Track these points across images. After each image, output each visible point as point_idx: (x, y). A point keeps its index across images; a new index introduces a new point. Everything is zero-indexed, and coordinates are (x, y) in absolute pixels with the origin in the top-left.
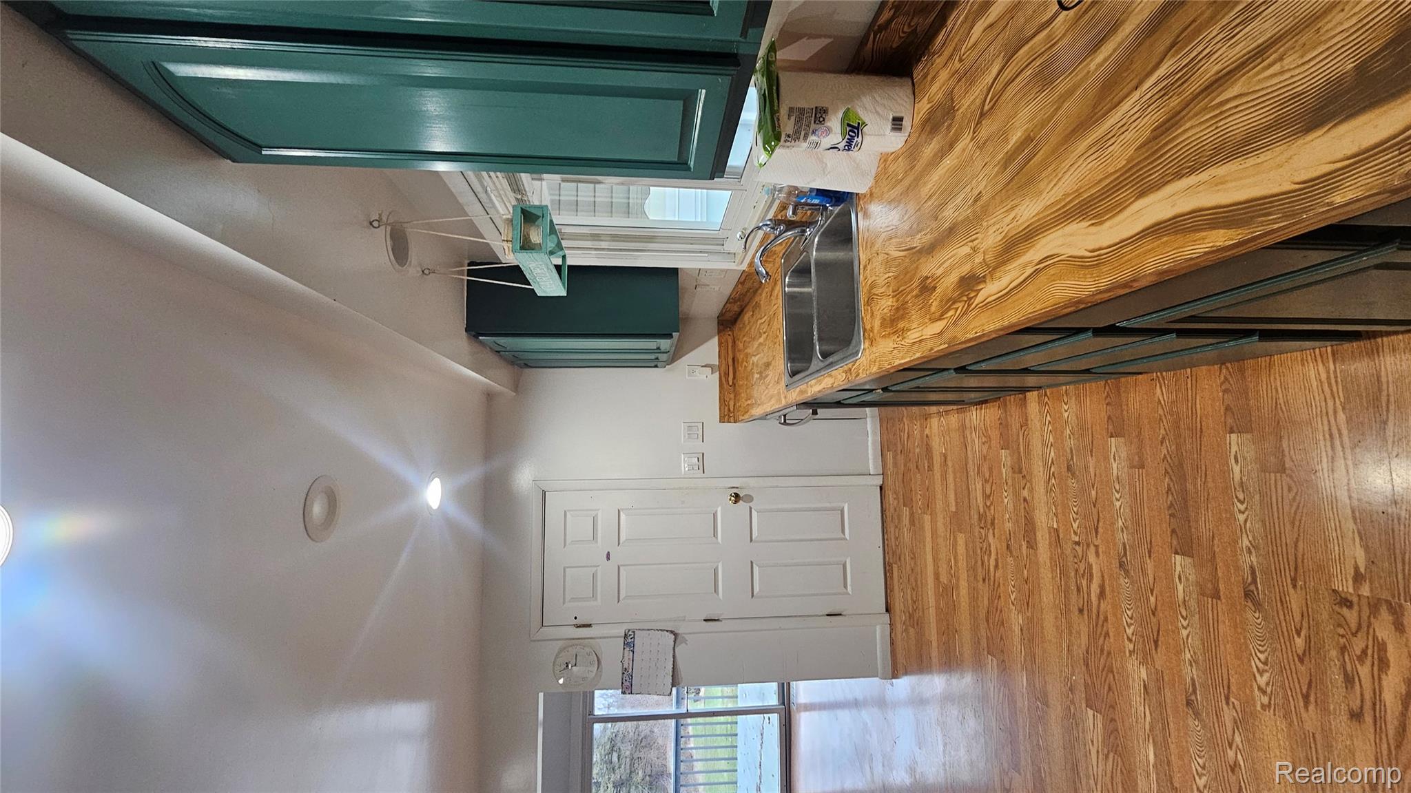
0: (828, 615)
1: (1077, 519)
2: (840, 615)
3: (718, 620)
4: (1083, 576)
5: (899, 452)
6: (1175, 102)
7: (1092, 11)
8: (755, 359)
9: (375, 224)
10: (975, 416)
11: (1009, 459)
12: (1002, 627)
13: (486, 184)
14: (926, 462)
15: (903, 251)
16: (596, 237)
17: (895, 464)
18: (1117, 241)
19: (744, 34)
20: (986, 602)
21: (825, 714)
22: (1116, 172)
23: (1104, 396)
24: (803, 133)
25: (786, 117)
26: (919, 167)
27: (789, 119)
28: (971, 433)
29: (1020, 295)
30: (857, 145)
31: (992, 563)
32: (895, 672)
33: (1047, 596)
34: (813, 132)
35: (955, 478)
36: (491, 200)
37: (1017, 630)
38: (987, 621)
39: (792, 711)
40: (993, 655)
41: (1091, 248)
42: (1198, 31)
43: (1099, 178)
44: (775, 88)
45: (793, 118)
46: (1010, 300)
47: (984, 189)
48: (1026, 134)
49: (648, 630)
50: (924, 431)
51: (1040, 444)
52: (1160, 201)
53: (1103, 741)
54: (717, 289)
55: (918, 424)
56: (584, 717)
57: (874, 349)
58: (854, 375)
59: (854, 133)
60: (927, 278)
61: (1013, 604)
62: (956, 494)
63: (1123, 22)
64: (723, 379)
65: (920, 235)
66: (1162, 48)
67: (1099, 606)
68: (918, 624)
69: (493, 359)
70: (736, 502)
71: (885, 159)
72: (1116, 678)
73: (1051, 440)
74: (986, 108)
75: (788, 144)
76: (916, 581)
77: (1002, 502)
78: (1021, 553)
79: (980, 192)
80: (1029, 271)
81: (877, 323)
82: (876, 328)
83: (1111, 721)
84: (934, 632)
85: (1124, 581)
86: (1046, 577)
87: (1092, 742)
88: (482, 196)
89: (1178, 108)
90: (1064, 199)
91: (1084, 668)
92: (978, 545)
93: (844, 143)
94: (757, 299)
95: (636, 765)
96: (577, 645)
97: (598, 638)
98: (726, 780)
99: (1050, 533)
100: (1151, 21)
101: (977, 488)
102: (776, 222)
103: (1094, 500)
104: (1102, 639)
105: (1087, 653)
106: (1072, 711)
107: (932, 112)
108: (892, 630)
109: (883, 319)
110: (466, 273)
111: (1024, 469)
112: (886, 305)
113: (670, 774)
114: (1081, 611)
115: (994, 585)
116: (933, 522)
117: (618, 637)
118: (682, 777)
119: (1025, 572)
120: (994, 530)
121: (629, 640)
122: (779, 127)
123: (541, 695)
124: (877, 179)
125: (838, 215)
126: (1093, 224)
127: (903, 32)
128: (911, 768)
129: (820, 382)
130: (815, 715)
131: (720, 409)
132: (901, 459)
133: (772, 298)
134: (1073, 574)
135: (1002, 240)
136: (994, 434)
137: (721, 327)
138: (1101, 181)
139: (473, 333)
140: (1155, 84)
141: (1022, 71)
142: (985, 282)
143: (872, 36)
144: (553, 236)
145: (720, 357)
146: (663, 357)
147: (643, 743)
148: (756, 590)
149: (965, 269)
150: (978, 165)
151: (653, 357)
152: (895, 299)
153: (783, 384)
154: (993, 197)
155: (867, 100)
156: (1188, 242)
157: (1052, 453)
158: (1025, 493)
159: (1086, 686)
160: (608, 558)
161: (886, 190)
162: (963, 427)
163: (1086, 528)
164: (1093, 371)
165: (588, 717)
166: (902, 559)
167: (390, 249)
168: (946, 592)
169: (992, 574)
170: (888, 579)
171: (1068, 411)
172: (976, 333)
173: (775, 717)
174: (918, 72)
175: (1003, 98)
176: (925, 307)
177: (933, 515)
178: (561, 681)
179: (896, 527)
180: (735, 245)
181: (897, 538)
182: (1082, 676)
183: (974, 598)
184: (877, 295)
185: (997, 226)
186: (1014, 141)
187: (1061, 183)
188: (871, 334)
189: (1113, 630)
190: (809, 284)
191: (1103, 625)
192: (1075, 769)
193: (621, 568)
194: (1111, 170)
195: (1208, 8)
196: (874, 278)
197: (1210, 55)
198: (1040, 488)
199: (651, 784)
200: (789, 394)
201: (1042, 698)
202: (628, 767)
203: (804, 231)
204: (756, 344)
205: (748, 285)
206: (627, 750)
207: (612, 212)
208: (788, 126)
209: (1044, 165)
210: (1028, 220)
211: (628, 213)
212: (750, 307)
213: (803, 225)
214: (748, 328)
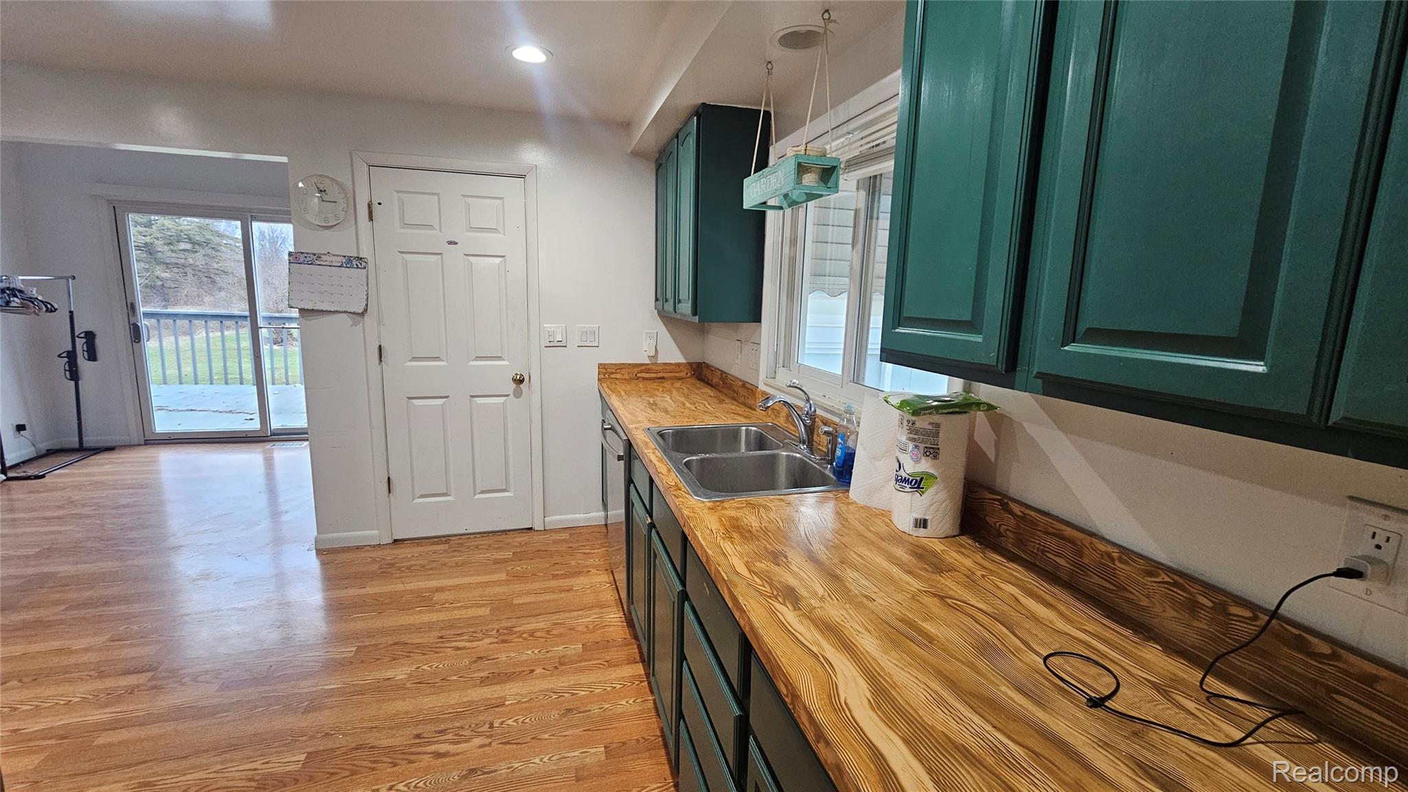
0: (389, 478)
1: (518, 723)
2: (390, 492)
3: (381, 361)
4: (456, 735)
5: (570, 545)
6: (990, 760)
7: (1047, 683)
8: (668, 398)
9: (826, 16)
10: (614, 617)
11: (573, 652)
12: (388, 659)
13: (855, 133)
14: (562, 572)
15: (806, 535)
16: (794, 242)
17: (556, 542)
18: (861, 725)
19: (1040, 375)
20: (416, 641)
21: (261, 480)
22: (921, 718)
23: (645, 736)
24: (916, 437)
25: (932, 421)
26: (884, 544)
27: (930, 424)
28: (595, 614)
29: (791, 643)
30: (902, 487)
31: (461, 644)
32: (325, 552)
33: (429, 702)
34: (916, 446)
35: (548, 601)
36: (841, 136)
37: (389, 674)
38: (396, 644)
39: (266, 444)
40: (356, 652)
41: (849, 702)
42: (1051, 772)
43: (911, 703)
44: (958, 410)
45: (930, 427)
46: (783, 633)
47: (879, 604)
48: (935, 637)
49: (368, 284)
50: (594, 568)
51: (591, 681)
52: (904, 758)
53: (271, 774)
54: (738, 361)
55: (600, 563)
56: (250, 210)
57: (706, 511)
58: (675, 493)
59: (915, 485)
60: (786, 557)
61: (418, 668)
62: (530, 603)
63: (1044, 710)
64: (643, 368)
65: (825, 549)
66: (1030, 744)
67: (425, 753)
68: (384, 572)
69: (668, 132)
70: (514, 380)
71: (885, 515)
72: (345, 779)
73: (597, 691)
74: (949, 601)
75: (905, 423)
76: (431, 569)
77: (528, 649)
78: (474, 672)
79: (874, 600)
80: (814, 649)
81: (733, 513)
82: (727, 512)
83: (295, 779)
84: (377, 590)
85: (455, 775)
86: (453, 699)
87: (267, 763)
88: (844, 129)
89: (985, 763)
90: (886, 675)
91: (353, 745)
92: (478, 629)
93: (904, 475)
94: (727, 400)
95: (176, 270)
96: (348, 203)
97: (356, 229)
98: (168, 372)
99: (500, 698)
100: (1051, 733)
101: (540, 624)
102: (813, 417)
103: (539, 737)
104: (390, 760)
105: (371, 747)
106: (300, 738)
107: (934, 554)
108: (374, 546)
109: (737, 519)
110: (766, 109)
111: (564, 667)
112: (752, 520)
113: (167, 309)
114: (418, 736)
115: (436, 647)
116: (498, 583)
117: (358, 249)
118: (170, 321)
119: (455, 678)
120: (497, 643)
121: (355, 262)
122: (924, 414)
123: (284, 159)
124: (864, 508)
125: (823, 475)
126: (869, 701)
127: (1000, 525)
128: (210, 574)
129: (660, 460)
130: (261, 469)
131: (612, 364)
132: (563, 547)
133: (732, 415)
134: (457, 724)
135: (836, 622)
136: (597, 636)
137: (694, 366)
138: (910, 705)
139: (700, 111)
140: (1001, 742)
141: (987, 629)
142: (795, 610)
143: (999, 497)
144: (805, 198)
145: (665, 364)
146: (669, 307)
147: (209, 279)
148: (416, 402)
149: (803, 592)
150: (899, 597)
151: (669, 295)
152: (759, 529)
153: (650, 425)
154: (873, 612)
155: (943, 495)
156: (874, 786)
157: (583, 693)
158: (539, 671)
159: (333, 750)
160: (450, 243)
161: (857, 516)
162: (601, 606)
163: (508, 733)
164: (682, 722)
165: (249, 214)
166: (456, 554)
167: (796, 29)
168: (424, 600)
169: (448, 645)
170: (431, 540)
171: (627, 704)
172: (745, 605)
173: (255, 425)
174: (965, 540)
175: (959, 614)
176: (759, 557)
177: (508, 583)
178: (301, 185)
179: (490, 546)
180: (784, 378)
181: (477, 547)
182: (345, 744)
183: (419, 629)
184: (759, 512)
185: (848, 617)
186: (928, 627)
187: (899, 670)
188: (720, 508)
189: (400, 771)
190: (748, 449)
191: (403, 759)
192: (232, 747)
193: (439, 256)
194: (921, 712)
195: (1072, 779)
196: (773, 508)
197: (1035, 785)
198: (546, 684)
199: (153, 287)
200: (640, 431)
201: (313, 706)
202: (173, 261)
203: (804, 443)
204: (682, 399)
205: (742, 392)
206: (198, 259)
207: (816, 259)
208: (923, 423)
209: (911, 654)
210: (860, 644)
211: (815, 275)
212: (718, 394)
213: (810, 443)
214: (697, 392)
